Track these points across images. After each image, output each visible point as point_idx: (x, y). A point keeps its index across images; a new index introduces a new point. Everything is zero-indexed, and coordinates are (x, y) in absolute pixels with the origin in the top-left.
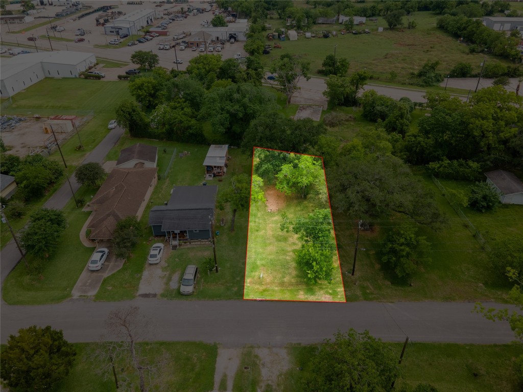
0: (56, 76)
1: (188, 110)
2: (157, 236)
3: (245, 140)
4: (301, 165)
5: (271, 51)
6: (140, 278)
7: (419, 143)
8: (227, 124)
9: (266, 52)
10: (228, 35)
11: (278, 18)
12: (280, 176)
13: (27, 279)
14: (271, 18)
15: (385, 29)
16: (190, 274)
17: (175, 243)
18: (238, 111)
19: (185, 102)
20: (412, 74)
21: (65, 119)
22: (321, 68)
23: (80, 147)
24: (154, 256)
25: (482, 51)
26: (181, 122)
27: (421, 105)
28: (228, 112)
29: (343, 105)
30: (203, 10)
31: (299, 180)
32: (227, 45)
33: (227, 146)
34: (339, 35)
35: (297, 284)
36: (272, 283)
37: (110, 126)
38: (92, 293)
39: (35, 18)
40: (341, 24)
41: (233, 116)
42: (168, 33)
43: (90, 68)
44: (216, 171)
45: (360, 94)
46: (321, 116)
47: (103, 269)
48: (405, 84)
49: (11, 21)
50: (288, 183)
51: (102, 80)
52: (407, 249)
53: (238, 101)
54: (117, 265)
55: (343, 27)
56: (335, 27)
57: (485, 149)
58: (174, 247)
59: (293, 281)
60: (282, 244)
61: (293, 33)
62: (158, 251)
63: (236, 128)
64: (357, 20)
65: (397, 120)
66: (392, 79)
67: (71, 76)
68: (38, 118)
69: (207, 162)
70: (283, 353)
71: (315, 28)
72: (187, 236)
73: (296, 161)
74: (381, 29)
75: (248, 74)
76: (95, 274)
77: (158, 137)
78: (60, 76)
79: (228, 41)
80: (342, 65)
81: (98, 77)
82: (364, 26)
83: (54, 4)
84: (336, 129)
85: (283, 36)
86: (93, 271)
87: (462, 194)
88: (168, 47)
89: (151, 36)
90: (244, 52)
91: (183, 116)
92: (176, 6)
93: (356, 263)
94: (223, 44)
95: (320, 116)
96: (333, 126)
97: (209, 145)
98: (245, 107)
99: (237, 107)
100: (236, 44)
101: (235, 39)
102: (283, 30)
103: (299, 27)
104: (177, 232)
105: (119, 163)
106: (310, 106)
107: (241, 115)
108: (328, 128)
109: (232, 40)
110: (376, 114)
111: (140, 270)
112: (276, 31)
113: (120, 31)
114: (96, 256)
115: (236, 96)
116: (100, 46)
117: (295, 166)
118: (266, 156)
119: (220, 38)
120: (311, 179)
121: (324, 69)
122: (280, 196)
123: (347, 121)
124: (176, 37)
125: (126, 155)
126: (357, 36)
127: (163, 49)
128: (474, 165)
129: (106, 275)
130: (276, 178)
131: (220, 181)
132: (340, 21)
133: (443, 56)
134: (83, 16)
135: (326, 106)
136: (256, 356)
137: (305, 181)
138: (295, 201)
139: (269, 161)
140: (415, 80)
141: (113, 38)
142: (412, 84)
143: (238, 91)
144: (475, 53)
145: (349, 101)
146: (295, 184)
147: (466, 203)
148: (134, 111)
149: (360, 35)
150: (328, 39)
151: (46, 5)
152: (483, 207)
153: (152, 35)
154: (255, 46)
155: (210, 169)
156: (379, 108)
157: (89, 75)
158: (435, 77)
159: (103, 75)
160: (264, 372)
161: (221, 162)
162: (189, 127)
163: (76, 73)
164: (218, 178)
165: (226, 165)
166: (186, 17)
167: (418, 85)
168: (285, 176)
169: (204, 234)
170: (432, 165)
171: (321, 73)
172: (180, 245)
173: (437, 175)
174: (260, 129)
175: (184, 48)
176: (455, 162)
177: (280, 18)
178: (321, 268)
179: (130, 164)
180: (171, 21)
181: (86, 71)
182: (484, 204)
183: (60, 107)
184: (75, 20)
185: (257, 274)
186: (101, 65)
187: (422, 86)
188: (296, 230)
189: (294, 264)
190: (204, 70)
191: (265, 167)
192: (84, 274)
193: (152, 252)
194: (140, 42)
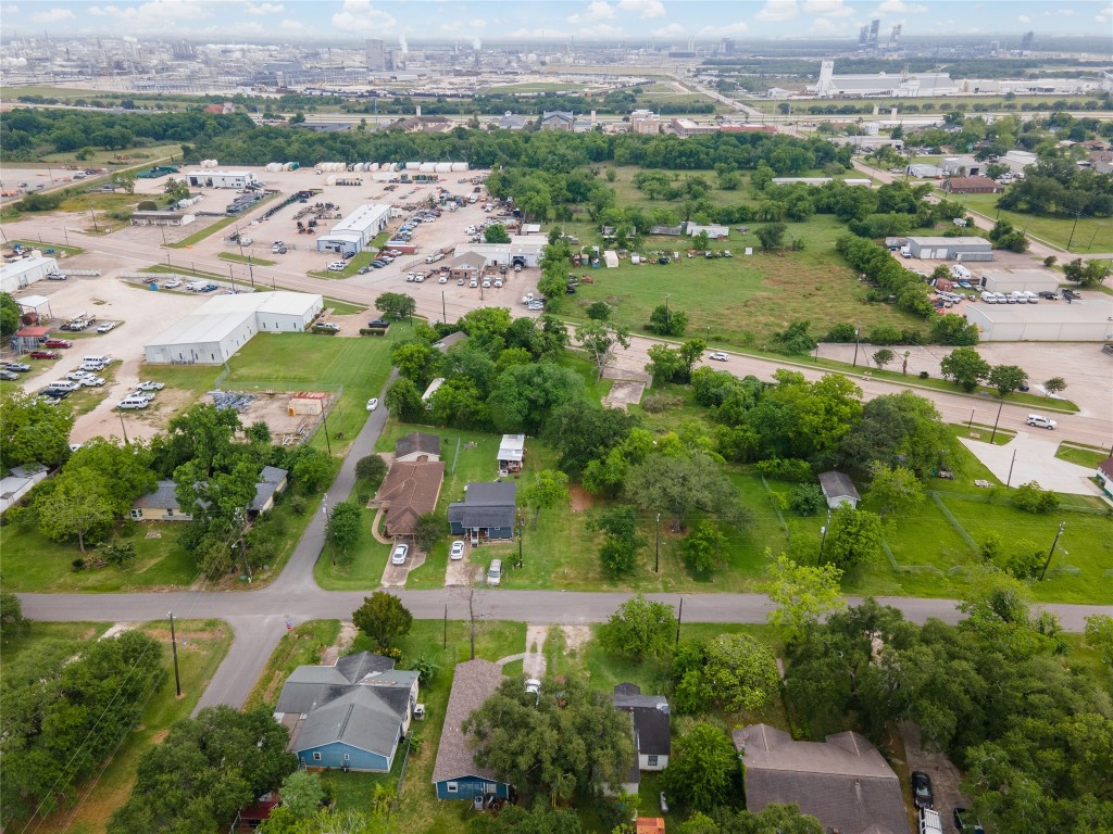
0: (273, 330)
1: (474, 391)
2: (454, 534)
3: (547, 431)
4: (609, 461)
5: (577, 289)
6: (445, 572)
7: (747, 439)
8: (526, 411)
9: (571, 291)
10: (511, 258)
11: (589, 221)
12: (586, 472)
13: (334, 570)
14: (579, 221)
15: (755, 250)
16: (496, 566)
17: (475, 541)
18: (539, 397)
19: (469, 380)
20: (778, 335)
21: (313, 398)
22: (648, 322)
23: (341, 434)
24: (456, 552)
25: (886, 300)
26: (467, 406)
27: (771, 385)
28: (527, 398)
29: (671, 381)
30: (465, 202)
31: (607, 477)
32: (511, 275)
33: (523, 436)
34: (684, 259)
35: (601, 579)
36: (576, 578)
37: (369, 407)
38: (402, 583)
39: (197, 215)
40: (690, 236)
41: (532, 403)
42: (416, 251)
43: (317, 317)
44: (511, 466)
45: (697, 366)
46: (643, 397)
47: (406, 564)
48: (762, 350)
49: (158, 222)
50: (595, 481)
51: (338, 335)
52: (705, 543)
53: (539, 385)
54: (420, 560)
55: (692, 244)
56: (679, 241)
57: (819, 447)
58: (475, 545)
59: (597, 576)
60: (588, 544)
61: (611, 257)
62: (458, 548)
63: (536, 416)
64: (715, 230)
65: (732, 407)
66: (747, 343)
67: (293, 330)
68: (272, 396)
69: (501, 456)
70: (586, 629)
71: (648, 243)
72: (488, 534)
73: (604, 457)
74: (749, 251)
75: (546, 339)
76: (399, 568)
77: (436, 423)
78: (279, 331)
79: (511, 267)
80: (678, 321)
81: (332, 332)
82: (725, 240)
83: (214, 186)
84: (660, 416)
85: (597, 260)
86: (396, 565)
87: (782, 495)
88: (421, 278)
89: (391, 256)
90: (537, 291)
91: (470, 399)
92: (418, 189)
93: (659, 560)
94: (504, 273)
95: (640, 397)
96: (656, 412)
97: (500, 434)
98: (547, 393)
99: (537, 393)
100: (525, 272)
101: (522, 264)
102: (596, 248)
103: (621, 244)
104: (476, 529)
105: (399, 455)
106: (628, 382)
107: (541, 401)
108: (649, 414)
109: (518, 267)
110: (710, 397)
111: (444, 566)
112: (585, 252)
113: (342, 247)
114: (399, 551)
115: (537, 380)
116: (316, 274)
117: (603, 463)
118: (571, 451)
119: (500, 262)
120: (619, 476)
121: (653, 324)
122: (586, 495)
123: (675, 405)
124: (430, 259)
125: (405, 446)
126: (711, 261)
127: (413, 281)
128: (805, 465)
129: (410, 568)
130: (582, 475)
131: (517, 478)
132: (688, 232)
133: (829, 305)
134: (271, 213)
135: (650, 383)
136: (562, 631)
137: (612, 478)
138: (603, 502)
139: (574, 456)
140: (777, 346)
141: (334, 261)
142: (772, 351)
143: (539, 372)
144: (874, 303)
145: (681, 377)
146: (602, 482)
147: (785, 505)
148: (408, 391)
149: (716, 261)
150: (665, 266)
151: (201, 186)
152: (804, 510)
153: (391, 253)
154: (553, 286)
155: (504, 463)
156: (714, 390)
157: (318, 330)
158: (803, 342)
159: (337, 328)
160: (569, 642)
161: (518, 456)
162: (476, 412)
163: (301, 327)
164: (513, 475)
165: (523, 461)
166: (438, 216)
167: (780, 352)
168: (592, 473)
169: (505, 533)
170: (762, 464)
171: (648, 329)
172: (480, 543)
173: (768, 476)
174: (565, 421)
175: (445, 280)
176: (786, 461)
177: (593, 220)
178: (623, 560)
179: (412, 457)
180: (416, 223)
181: (313, 321)
182: (806, 507)
183: (295, 378)
184: (260, 220)
185: (561, 570)
186: (331, 310)
187: (786, 354)
188: (602, 526)
189: (599, 562)
190: (486, 331)
191: (570, 462)
192: (388, 568)
193: (455, 548)
194: (376, 267)
